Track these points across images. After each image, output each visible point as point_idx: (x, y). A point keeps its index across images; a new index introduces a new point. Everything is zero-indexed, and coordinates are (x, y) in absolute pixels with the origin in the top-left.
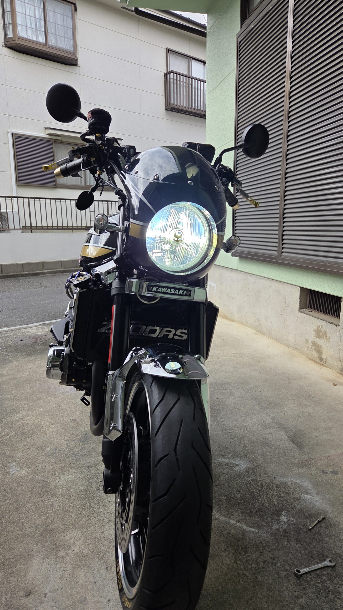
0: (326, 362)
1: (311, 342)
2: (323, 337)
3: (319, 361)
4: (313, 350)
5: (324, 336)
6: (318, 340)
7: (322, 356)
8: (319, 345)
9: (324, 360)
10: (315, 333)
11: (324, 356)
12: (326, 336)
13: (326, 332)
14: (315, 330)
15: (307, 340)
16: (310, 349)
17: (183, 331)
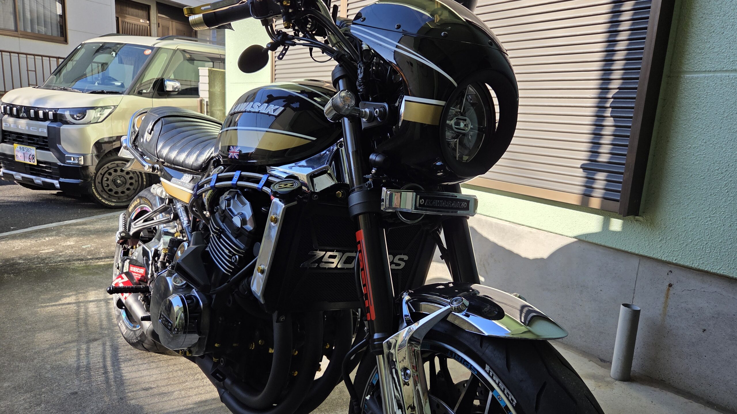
17: (402, 256)
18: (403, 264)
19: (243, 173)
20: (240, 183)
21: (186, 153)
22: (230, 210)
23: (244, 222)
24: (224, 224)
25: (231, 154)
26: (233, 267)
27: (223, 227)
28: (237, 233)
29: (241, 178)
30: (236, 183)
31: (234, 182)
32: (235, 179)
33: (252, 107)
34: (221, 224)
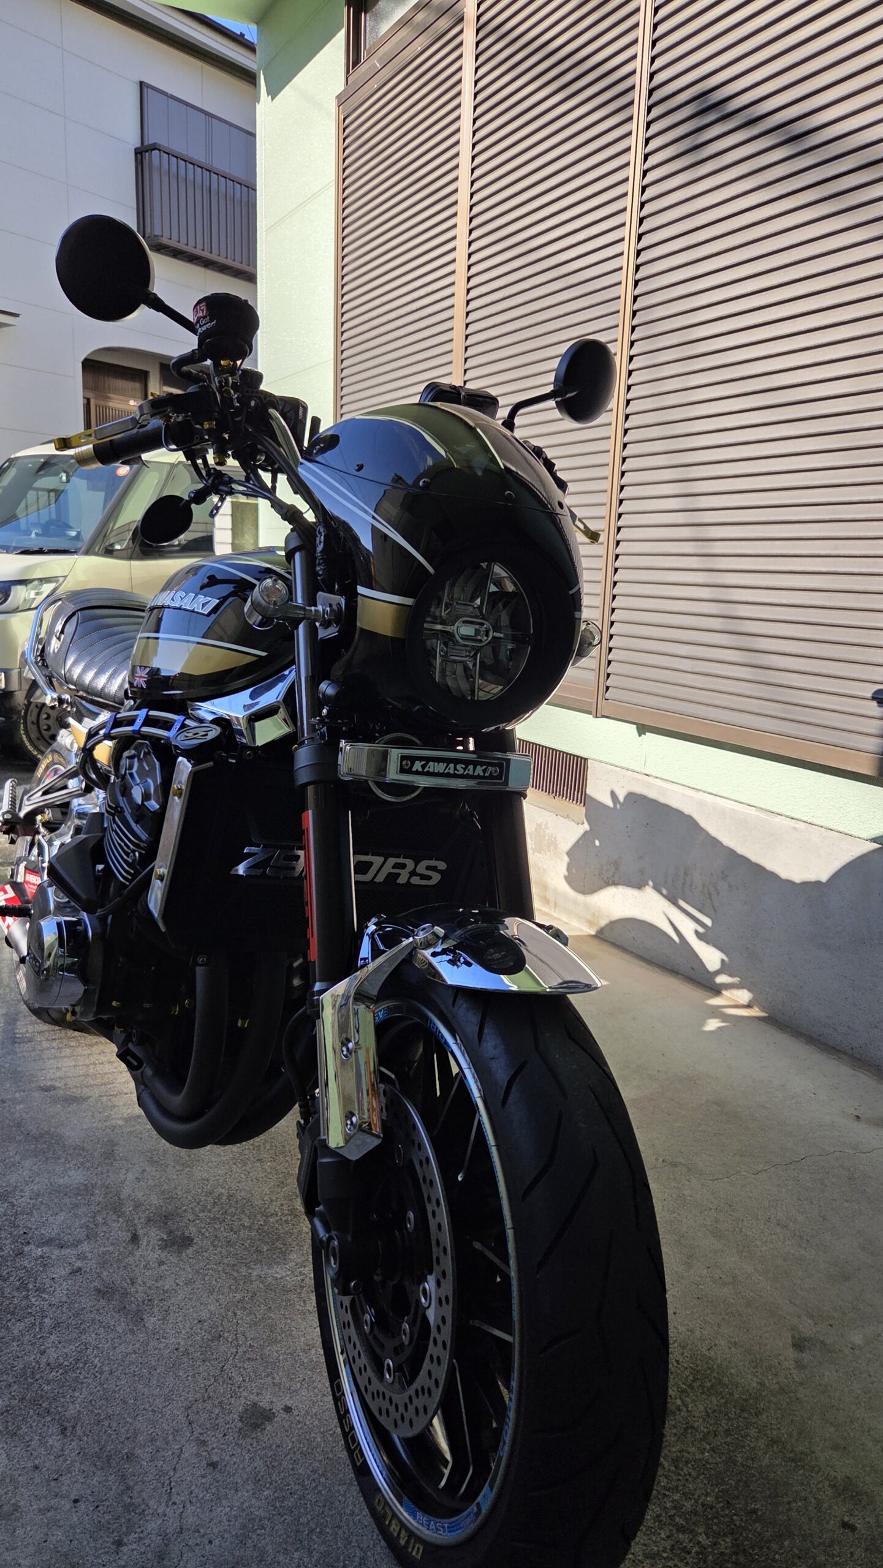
17: (433, 863)
18: (436, 878)
19: (152, 713)
20: (145, 729)
21: (107, 675)
22: (131, 775)
23: (146, 796)
24: (124, 799)
25: (137, 679)
26: (132, 872)
27: (122, 804)
28: (137, 813)
29: (149, 721)
30: (139, 730)
31: (136, 727)
32: (139, 722)
33: (172, 599)
34: (120, 798)
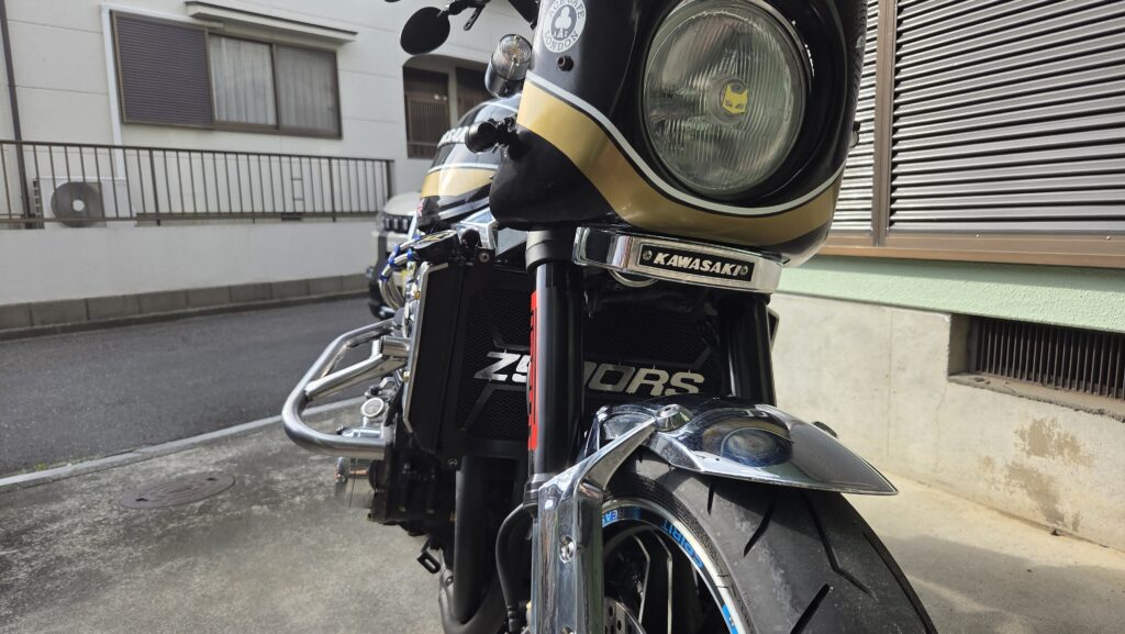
0: (1075, 525)
1: (1007, 466)
2: (1062, 454)
3: (1042, 520)
4: (1017, 489)
5: (1066, 451)
6: (1034, 462)
7: (1057, 506)
8: (1040, 475)
9: (1069, 519)
10: (1020, 441)
11: (1066, 508)
12: (1075, 448)
13: (1073, 438)
14: (1022, 435)
15: (988, 462)
16: (1001, 487)
